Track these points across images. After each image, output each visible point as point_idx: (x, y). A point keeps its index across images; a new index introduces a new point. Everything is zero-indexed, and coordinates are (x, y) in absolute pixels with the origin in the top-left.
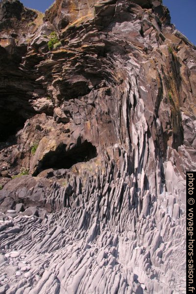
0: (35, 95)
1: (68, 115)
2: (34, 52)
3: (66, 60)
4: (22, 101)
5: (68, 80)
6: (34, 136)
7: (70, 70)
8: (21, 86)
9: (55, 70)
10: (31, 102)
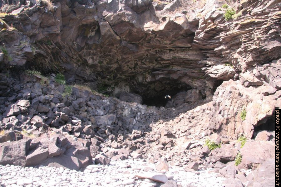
0: (209, 63)
1: (262, 79)
2: (213, 25)
3: (254, 29)
4: (185, 69)
5: (264, 48)
6: (237, 102)
7: (263, 37)
8: (187, 56)
9: (244, 40)
10: (206, 70)
